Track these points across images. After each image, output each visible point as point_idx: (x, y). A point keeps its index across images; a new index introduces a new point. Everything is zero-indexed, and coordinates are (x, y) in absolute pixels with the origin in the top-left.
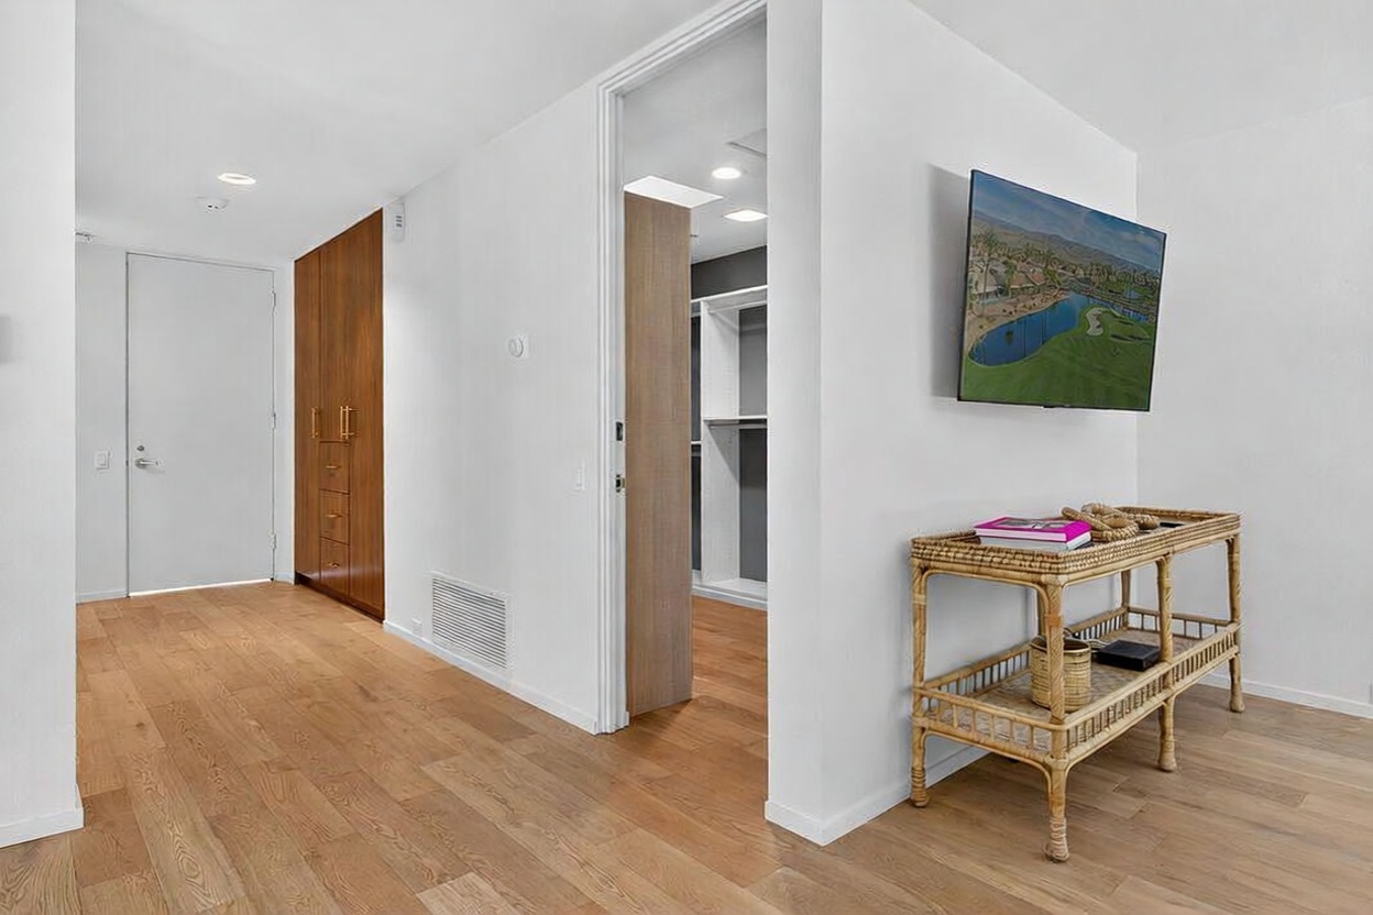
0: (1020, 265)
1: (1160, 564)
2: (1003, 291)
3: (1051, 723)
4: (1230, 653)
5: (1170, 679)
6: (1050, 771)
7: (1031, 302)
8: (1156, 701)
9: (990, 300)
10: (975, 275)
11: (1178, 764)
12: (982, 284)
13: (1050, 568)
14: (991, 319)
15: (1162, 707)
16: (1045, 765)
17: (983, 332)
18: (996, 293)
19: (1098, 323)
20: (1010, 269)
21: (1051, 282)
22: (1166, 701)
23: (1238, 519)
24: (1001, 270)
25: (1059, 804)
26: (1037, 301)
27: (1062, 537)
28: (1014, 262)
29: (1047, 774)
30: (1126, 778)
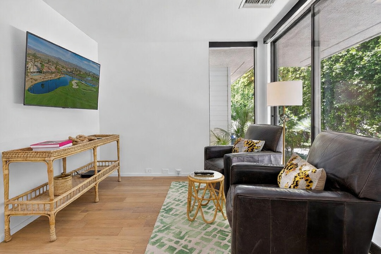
0: (46, 65)
1: (94, 149)
2: (40, 72)
3: (50, 201)
4: (117, 168)
5: (97, 178)
6: (49, 215)
7: (51, 76)
8: (92, 185)
9: (35, 74)
10: (30, 65)
11: (99, 200)
12: (32, 68)
13: (48, 156)
14: (36, 80)
15: (95, 186)
16: (48, 214)
17: (33, 84)
18: (37, 72)
19: (76, 85)
20: (42, 65)
21: (58, 71)
22: (96, 184)
23: (119, 136)
24: (39, 65)
25: (53, 224)
26: (53, 76)
27: (58, 146)
28: (43, 63)
29: (49, 217)
30: (85, 208)
